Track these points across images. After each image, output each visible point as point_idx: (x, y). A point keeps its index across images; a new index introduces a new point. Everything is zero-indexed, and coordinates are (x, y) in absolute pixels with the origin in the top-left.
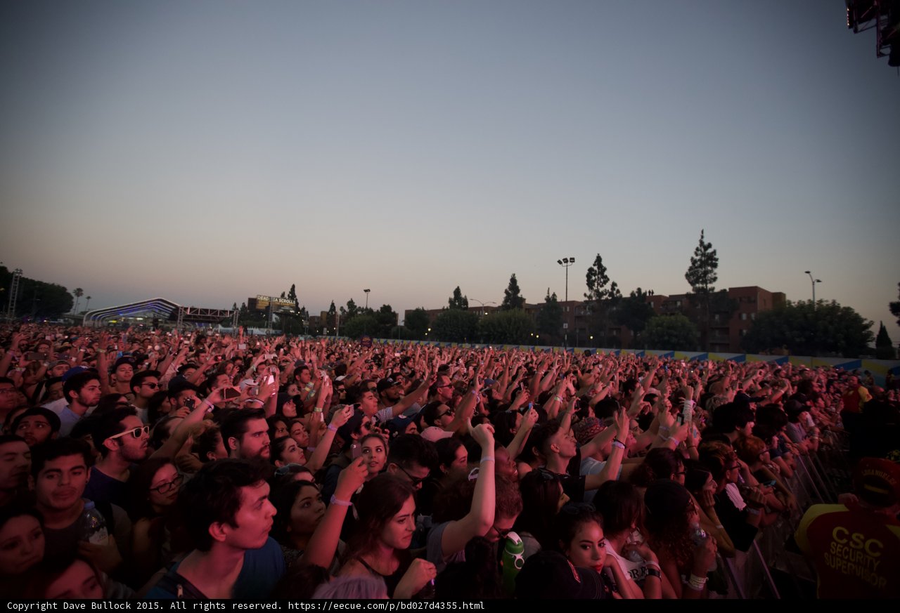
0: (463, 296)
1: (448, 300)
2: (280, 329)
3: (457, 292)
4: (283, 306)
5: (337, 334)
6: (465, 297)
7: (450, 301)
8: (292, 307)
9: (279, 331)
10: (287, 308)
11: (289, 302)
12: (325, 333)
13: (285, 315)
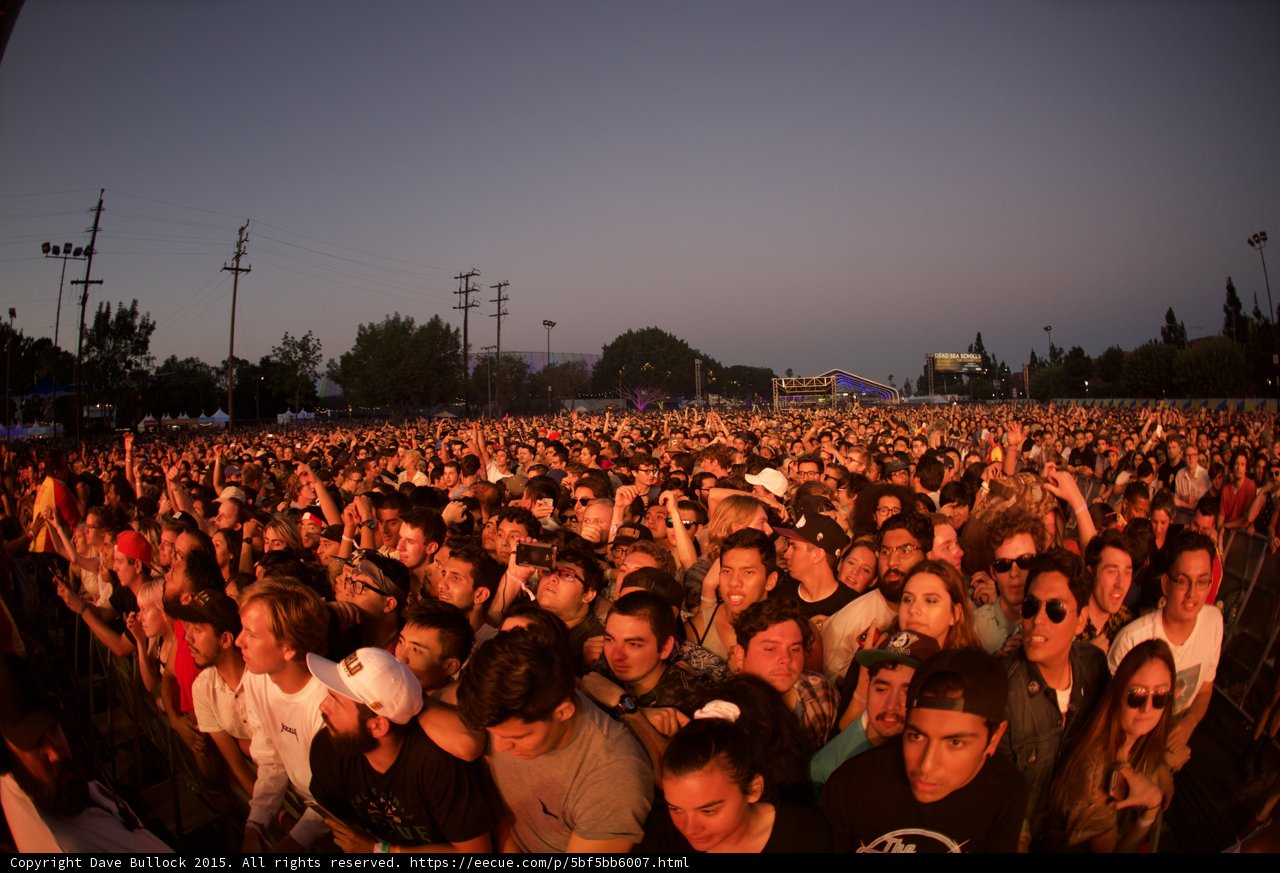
0: (1179, 322)
1: (1160, 331)
2: (968, 394)
3: (1170, 316)
4: (966, 363)
5: (1028, 396)
6: (1182, 323)
7: (1163, 333)
8: (977, 363)
9: (967, 397)
10: (972, 365)
11: (972, 357)
12: (1015, 395)
13: (971, 373)
